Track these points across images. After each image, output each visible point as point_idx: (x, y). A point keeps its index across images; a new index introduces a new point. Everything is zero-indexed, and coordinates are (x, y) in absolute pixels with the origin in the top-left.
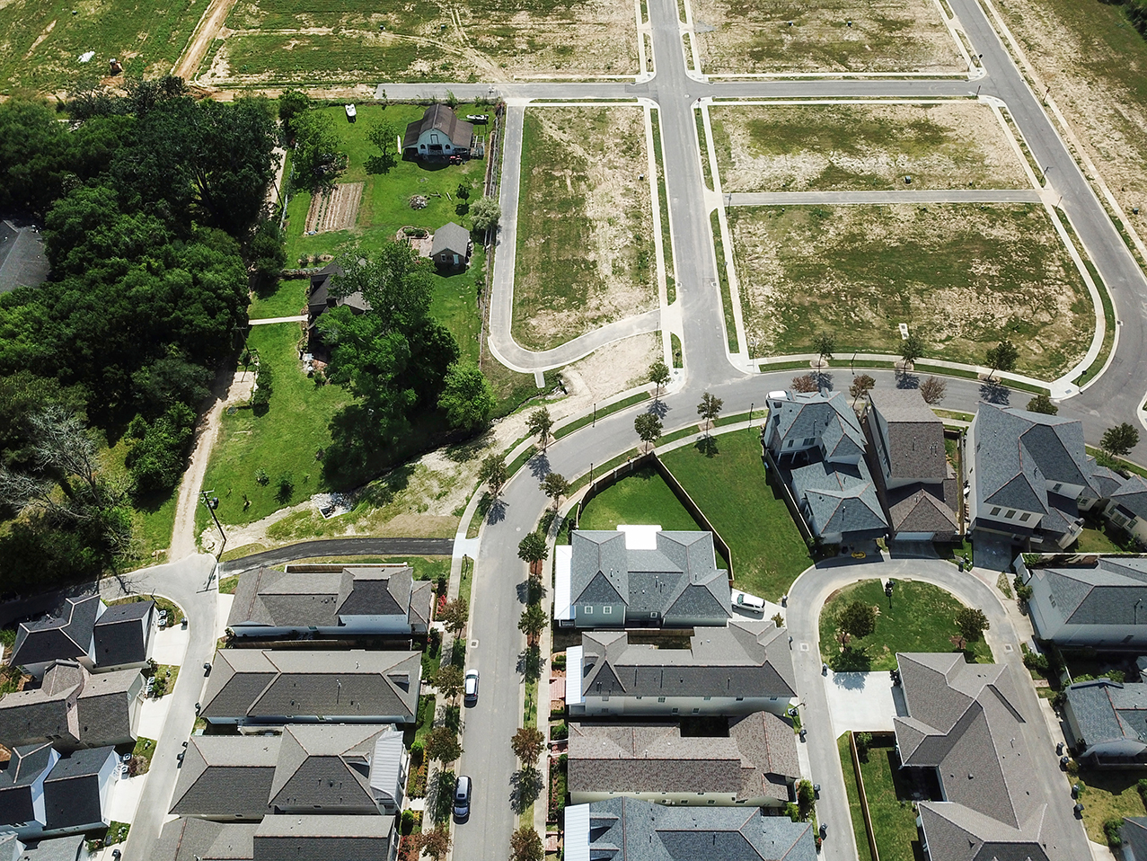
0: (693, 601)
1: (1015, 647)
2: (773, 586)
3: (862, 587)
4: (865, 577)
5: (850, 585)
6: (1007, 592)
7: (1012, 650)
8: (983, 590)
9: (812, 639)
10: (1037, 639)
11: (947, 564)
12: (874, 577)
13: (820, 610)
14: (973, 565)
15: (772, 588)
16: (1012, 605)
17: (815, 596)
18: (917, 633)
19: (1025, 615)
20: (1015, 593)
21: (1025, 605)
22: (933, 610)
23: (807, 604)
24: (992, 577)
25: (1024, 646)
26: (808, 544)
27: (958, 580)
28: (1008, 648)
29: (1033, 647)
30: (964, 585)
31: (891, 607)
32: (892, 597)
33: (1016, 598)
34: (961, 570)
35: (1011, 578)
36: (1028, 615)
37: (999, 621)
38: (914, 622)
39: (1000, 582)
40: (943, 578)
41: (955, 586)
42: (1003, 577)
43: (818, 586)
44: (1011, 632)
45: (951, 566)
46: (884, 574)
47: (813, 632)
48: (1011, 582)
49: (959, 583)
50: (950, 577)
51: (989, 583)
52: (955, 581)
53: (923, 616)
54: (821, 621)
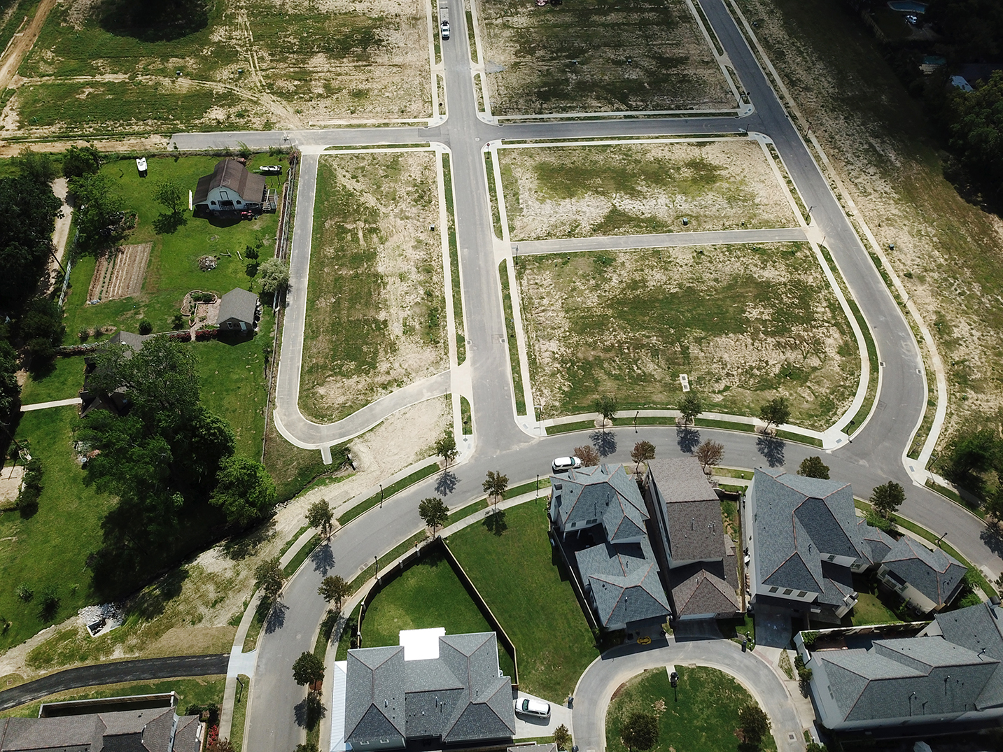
0: (474, 720)
1: (799, 736)
2: (559, 684)
3: (648, 678)
4: (652, 666)
5: (636, 677)
6: (789, 672)
7: (795, 739)
8: (766, 671)
9: (598, 744)
10: (818, 724)
11: (730, 644)
12: (659, 665)
13: (607, 708)
14: (755, 644)
15: (558, 687)
16: (794, 686)
17: (601, 692)
18: (702, 729)
19: (806, 697)
20: (796, 672)
21: (807, 688)
22: (718, 700)
23: (594, 703)
24: (772, 656)
25: (806, 734)
26: (594, 633)
27: (741, 662)
28: (792, 737)
29: (815, 736)
30: (747, 667)
31: (676, 700)
32: (678, 688)
33: (798, 678)
34: (744, 650)
35: (792, 654)
36: (809, 697)
37: (782, 706)
38: (698, 717)
39: (782, 661)
40: (727, 661)
41: (739, 669)
42: (784, 656)
43: (604, 681)
44: (793, 718)
45: (735, 646)
46: (669, 660)
47: (599, 735)
48: (793, 660)
49: (742, 665)
50: (734, 659)
51: (771, 663)
52: (738, 663)
53: (708, 708)
54: (607, 722)
